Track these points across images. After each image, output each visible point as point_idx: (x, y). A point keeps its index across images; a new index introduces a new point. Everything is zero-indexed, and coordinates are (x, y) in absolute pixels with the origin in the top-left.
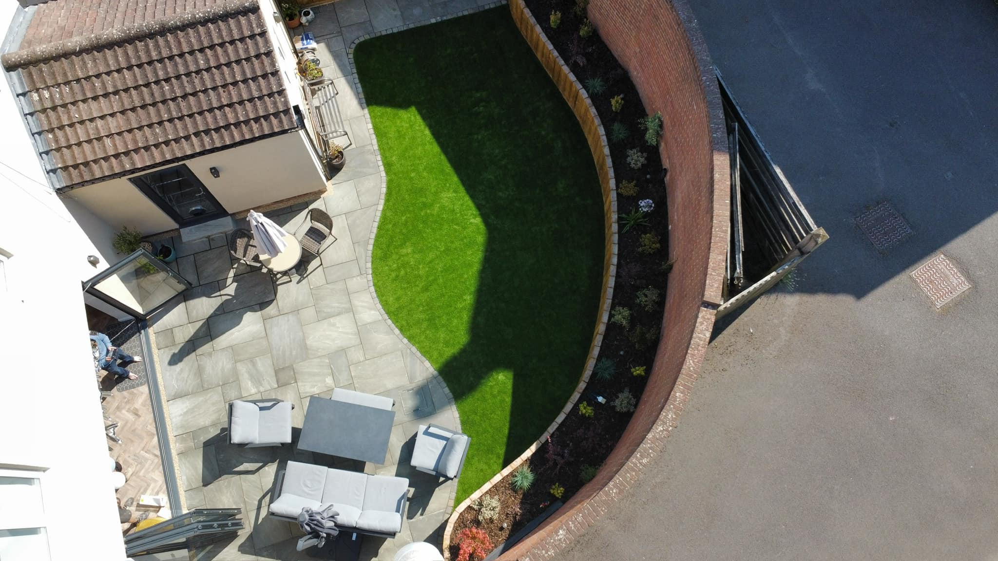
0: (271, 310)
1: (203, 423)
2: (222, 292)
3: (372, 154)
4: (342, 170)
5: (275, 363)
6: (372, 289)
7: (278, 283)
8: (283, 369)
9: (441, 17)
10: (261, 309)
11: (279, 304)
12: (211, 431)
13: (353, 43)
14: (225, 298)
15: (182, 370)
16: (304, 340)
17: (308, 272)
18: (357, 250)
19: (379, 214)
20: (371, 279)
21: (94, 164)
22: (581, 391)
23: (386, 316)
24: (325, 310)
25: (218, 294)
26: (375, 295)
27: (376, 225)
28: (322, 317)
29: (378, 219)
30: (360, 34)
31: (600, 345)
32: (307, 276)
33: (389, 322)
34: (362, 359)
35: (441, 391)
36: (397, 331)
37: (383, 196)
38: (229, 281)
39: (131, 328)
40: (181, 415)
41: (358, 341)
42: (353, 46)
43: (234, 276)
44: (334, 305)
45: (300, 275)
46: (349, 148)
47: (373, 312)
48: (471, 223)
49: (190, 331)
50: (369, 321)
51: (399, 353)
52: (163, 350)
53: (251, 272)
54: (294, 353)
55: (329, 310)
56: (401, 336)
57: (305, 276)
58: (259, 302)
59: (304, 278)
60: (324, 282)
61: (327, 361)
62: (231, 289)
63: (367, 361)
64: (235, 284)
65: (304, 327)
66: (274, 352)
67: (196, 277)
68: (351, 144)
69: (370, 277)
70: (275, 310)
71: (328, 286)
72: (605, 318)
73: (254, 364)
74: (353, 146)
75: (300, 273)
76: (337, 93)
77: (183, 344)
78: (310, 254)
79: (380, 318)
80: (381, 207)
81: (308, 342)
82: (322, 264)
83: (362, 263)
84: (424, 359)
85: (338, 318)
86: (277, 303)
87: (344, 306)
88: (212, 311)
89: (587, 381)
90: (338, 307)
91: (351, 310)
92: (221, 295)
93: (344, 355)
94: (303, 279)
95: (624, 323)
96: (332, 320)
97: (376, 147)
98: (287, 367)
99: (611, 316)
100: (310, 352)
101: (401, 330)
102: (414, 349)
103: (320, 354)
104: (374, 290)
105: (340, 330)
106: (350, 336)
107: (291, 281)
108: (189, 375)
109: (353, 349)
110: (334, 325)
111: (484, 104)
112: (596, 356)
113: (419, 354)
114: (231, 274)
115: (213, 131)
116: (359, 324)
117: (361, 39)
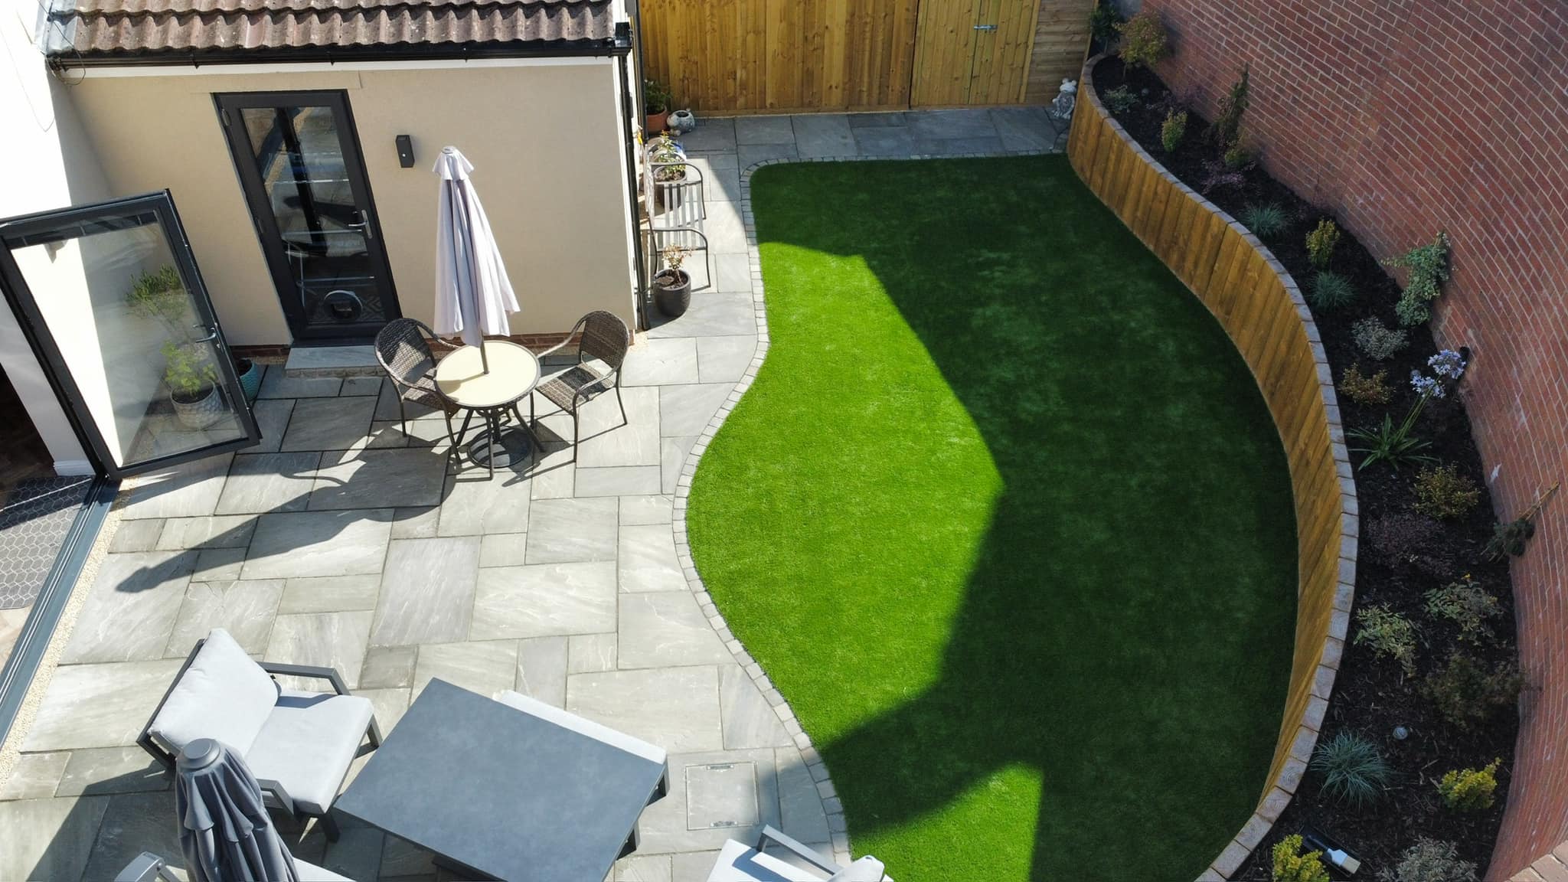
0: (419, 524)
1: (113, 736)
2: (321, 473)
3: (749, 306)
4: (677, 320)
5: (375, 634)
6: (681, 526)
7: (458, 477)
8: (391, 649)
9: (932, 155)
10: (395, 518)
11: (444, 516)
12: (126, 759)
13: (756, 165)
14: (320, 484)
15: (137, 605)
16: (472, 597)
17: (536, 470)
18: (665, 450)
19: (736, 398)
20: (685, 507)
21: (153, 24)
22: (1274, 815)
23: (699, 585)
24: (549, 547)
25: (312, 473)
26: (683, 538)
27: (725, 414)
28: (534, 557)
29: (731, 406)
30: (772, 157)
31: (1328, 695)
32: (531, 477)
33: (705, 598)
34: (607, 664)
35: (811, 787)
36: (719, 622)
37: (754, 372)
38: (350, 455)
39: (74, 490)
40: (72, 704)
41: (611, 625)
42: (755, 168)
43: (366, 449)
44: (574, 539)
45: (516, 472)
46: (703, 291)
47: (668, 571)
48: (950, 444)
49: (209, 530)
50: (651, 586)
51: (712, 671)
52: (119, 556)
53: (408, 447)
54: (435, 619)
55: (559, 548)
56: (727, 634)
57: (527, 475)
58: (395, 505)
59: (524, 479)
60: (570, 493)
61: (514, 654)
62: (346, 470)
63: (618, 675)
64: (360, 464)
65: (481, 571)
66: (386, 610)
67: (279, 437)
68: (709, 286)
69: (682, 503)
70: (430, 524)
71: (573, 501)
72: (1339, 627)
73: (321, 626)
74: (713, 289)
75: (516, 467)
76: (705, 218)
77: (172, 555)
78: (553, 439)
79: (684, 586)
80: (743, 388)
81: (480, 604)
82: (575, 461)
83: (670, 475)
84: (777, 697)
85: (576, 567)
86: (440, 514)
87: (598, 545)
88: (278, 504)
89: (1293, 790)
90: (583, 547)
91: (615, 558)
92: (315, 478)
93: (564, 647)
94: (521, 480)
95: (1400, 650)
96: (558, 569)
97: (760, 297)
98: (403, 648)
99: (1354, 625)
100: (474, 625)
101: (730, 622)
102: (755, 670)
103: (499, 635)
104: (684, 529)
105: (571, 593)
106: (593, 610)
107: (490, 479)
108: (147, 619)
109: (591, 639)
110: (560, 580)
111: (1003, 268)
112: (1317, 725)
113: (765, 683)
114: (362, 443)
115: (430, 13)
116: (624, 588)
117: (771, 163)
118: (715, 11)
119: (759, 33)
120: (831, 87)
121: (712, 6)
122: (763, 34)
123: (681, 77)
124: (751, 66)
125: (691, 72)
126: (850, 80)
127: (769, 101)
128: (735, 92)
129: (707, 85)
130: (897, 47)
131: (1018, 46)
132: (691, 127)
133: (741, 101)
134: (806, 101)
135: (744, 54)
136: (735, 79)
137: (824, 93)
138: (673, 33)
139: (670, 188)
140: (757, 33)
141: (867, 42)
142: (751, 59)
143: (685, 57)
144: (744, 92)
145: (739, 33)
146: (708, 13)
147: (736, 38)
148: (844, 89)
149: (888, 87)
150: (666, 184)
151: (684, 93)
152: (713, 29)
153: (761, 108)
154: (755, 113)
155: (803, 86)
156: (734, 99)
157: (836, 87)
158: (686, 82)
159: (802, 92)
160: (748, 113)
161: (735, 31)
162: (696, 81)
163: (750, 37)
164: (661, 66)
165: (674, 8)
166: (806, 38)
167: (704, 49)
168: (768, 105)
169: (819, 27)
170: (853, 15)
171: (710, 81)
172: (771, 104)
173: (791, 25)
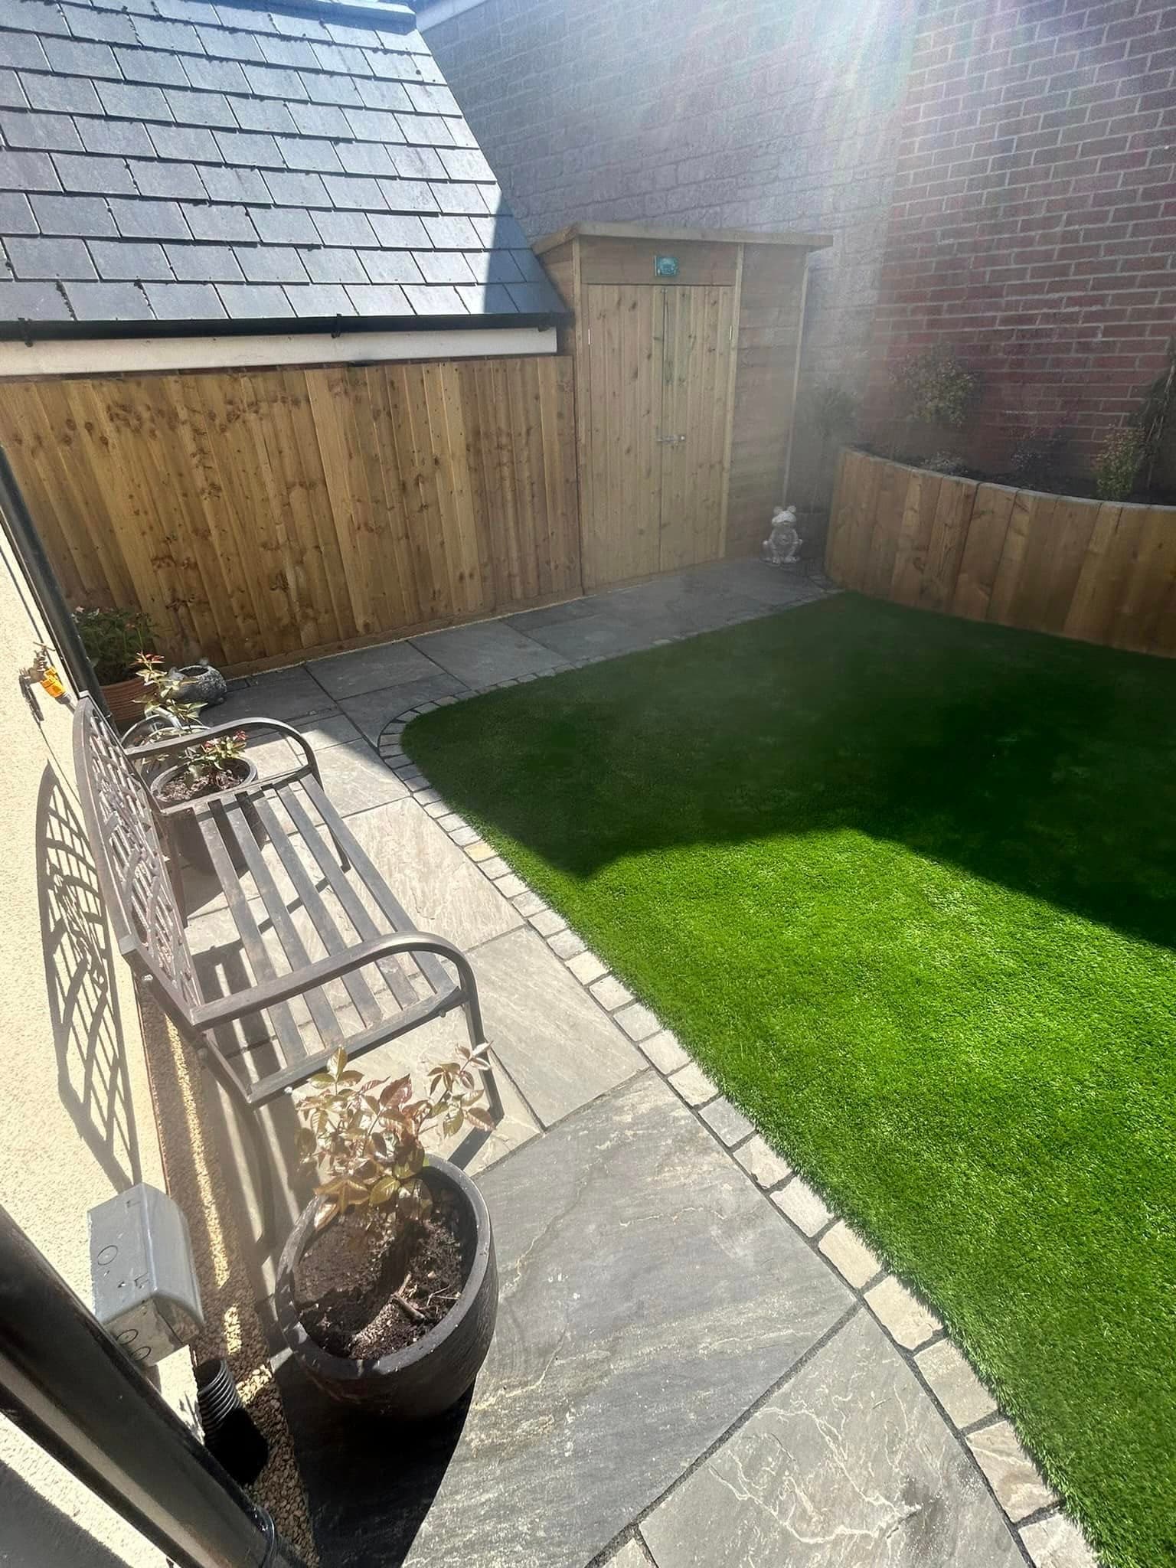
13: (396, 721)
30: (421, 700)
42: (400, 727)
117: (425, 710)
118: (208, 443)
119: (313, 485)
120: (462, 577)
121: (196, 431)
122: (320, 486)
123: (169, 601)
124: (310, 557)
125: (189, 588)
126: (490, 558)
127: (360, 622)
128: (293, 617)
129: (231, 608)
130: (554, 492)
131: (712, 467)
132: (221, 693)
133: (308, 632)
134: (426, 608)
135: (292, 532)
136: (285, 588)
137: (453, 590)
138: (118, 503)
139: (218, 812)
140: (308, 485)
141: (507, 483)
142: (309, 545)
143: (163, 559)
144: (310, 611)
145: (271, 489)
146: (191, 447)
147: (266, 500)
148: (484, 579)
149: (548, 563)
150: (199, 806)
151: (184, 636)
152: (213, 485)
153: (348, 637)
154: (341, 648)
155: (415, 583)
156: (294, 629)
157: (471, 576)
158: (182, 610)
159: (416, 591)
160: (327, 651)
161: (262, 485)
162: (203, 603)
163: (297, 495)
164: (112, 582)
165: (104, 441)
166: (403, 486)
167: (204, 534)
168: (360, 628)
169: (423, 462)
170: (477, 433)
171: (234, 602)
172: (366, 626)
173: (372, 461)
